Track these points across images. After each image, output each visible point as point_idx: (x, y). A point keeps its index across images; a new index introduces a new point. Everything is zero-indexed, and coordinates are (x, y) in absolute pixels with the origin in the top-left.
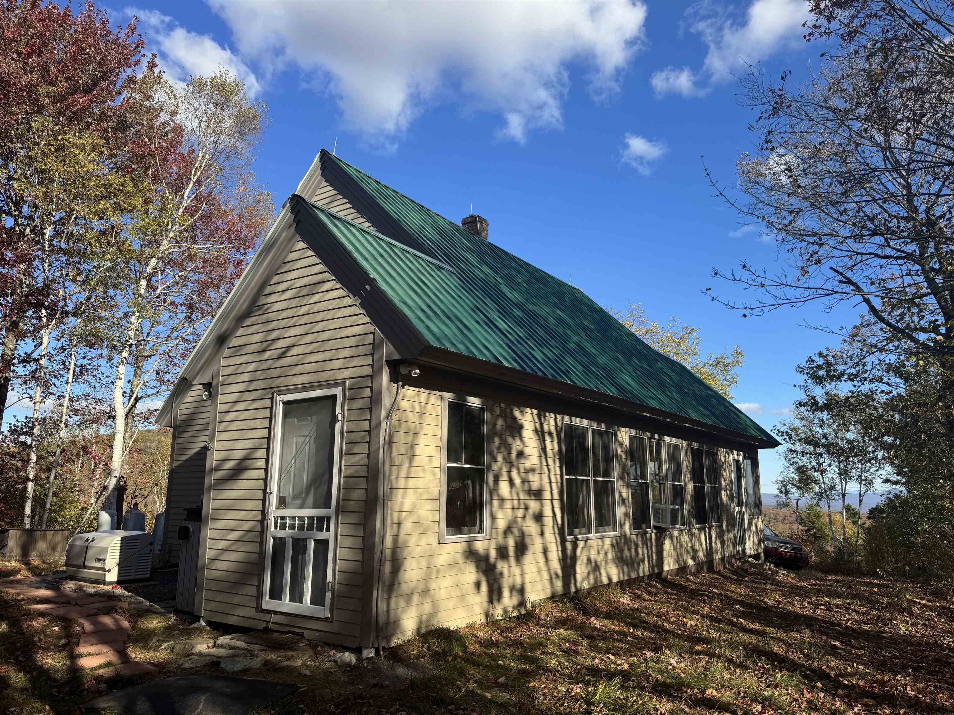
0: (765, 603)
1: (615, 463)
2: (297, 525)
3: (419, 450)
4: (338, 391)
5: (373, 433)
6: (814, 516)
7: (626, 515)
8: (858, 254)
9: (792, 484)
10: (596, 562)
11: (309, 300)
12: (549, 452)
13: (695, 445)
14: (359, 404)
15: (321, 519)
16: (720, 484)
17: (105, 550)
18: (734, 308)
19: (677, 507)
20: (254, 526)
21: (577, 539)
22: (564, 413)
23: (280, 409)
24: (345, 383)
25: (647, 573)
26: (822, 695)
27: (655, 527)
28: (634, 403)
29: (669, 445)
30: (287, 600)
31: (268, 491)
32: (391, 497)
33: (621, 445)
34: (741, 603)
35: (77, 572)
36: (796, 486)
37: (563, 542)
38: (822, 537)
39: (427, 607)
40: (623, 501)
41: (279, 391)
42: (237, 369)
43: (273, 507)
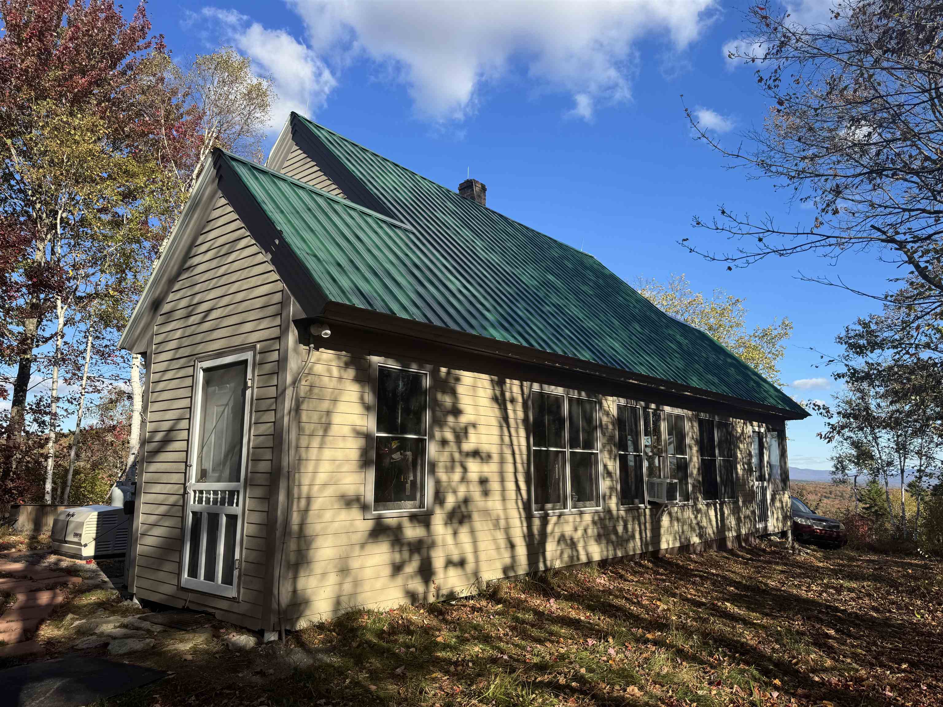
0: (766, 585)
1: (599, 433)
2: (211, 500)
3: (337, 419)
4: (248, 356)
5: (279, 400)
6: (876, 492)
7: (611, 489)
8: (904, 210)
9: (850, 460)
10: (572, 539)
11: (226, 260)
12: (512, 422)
13: (702, 415)
14: (267, 368)
15: (232, 493)
16: (736, 457)
17: (81, 525)
18: (714, 259)
19: (676, 481)
20: (177, 501)
21: (547, 515)
22: (533, 381)
23: (201, 375)
24: (255, 347)
25: (638, 552)
26: (775, 694)
27: (650, 503)
28: (613, 368)
29: (670, 415)
30: (202, 578)
31: (188, 464)
32: (299, 469)
33: (607, 414)
34: (737, 585)
35: (59, 547)
36: (854, 462)
37: (529, 517)
38: (884, 514)
39: (347, 587)
40: (609, 474)
41: (200, 358)
42: (167, 336)
43: (193, 480)
